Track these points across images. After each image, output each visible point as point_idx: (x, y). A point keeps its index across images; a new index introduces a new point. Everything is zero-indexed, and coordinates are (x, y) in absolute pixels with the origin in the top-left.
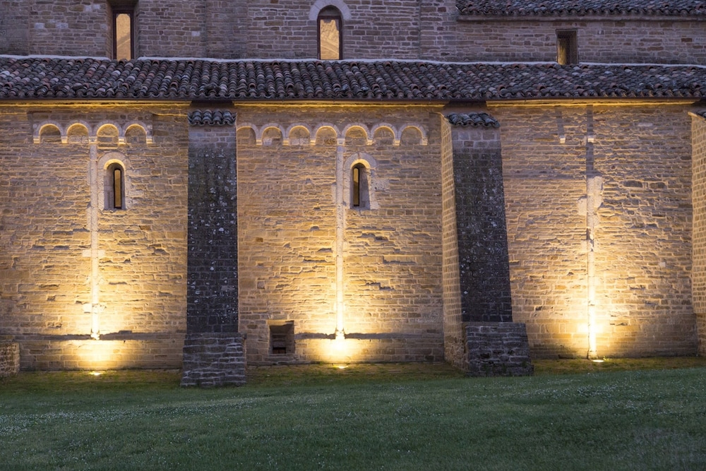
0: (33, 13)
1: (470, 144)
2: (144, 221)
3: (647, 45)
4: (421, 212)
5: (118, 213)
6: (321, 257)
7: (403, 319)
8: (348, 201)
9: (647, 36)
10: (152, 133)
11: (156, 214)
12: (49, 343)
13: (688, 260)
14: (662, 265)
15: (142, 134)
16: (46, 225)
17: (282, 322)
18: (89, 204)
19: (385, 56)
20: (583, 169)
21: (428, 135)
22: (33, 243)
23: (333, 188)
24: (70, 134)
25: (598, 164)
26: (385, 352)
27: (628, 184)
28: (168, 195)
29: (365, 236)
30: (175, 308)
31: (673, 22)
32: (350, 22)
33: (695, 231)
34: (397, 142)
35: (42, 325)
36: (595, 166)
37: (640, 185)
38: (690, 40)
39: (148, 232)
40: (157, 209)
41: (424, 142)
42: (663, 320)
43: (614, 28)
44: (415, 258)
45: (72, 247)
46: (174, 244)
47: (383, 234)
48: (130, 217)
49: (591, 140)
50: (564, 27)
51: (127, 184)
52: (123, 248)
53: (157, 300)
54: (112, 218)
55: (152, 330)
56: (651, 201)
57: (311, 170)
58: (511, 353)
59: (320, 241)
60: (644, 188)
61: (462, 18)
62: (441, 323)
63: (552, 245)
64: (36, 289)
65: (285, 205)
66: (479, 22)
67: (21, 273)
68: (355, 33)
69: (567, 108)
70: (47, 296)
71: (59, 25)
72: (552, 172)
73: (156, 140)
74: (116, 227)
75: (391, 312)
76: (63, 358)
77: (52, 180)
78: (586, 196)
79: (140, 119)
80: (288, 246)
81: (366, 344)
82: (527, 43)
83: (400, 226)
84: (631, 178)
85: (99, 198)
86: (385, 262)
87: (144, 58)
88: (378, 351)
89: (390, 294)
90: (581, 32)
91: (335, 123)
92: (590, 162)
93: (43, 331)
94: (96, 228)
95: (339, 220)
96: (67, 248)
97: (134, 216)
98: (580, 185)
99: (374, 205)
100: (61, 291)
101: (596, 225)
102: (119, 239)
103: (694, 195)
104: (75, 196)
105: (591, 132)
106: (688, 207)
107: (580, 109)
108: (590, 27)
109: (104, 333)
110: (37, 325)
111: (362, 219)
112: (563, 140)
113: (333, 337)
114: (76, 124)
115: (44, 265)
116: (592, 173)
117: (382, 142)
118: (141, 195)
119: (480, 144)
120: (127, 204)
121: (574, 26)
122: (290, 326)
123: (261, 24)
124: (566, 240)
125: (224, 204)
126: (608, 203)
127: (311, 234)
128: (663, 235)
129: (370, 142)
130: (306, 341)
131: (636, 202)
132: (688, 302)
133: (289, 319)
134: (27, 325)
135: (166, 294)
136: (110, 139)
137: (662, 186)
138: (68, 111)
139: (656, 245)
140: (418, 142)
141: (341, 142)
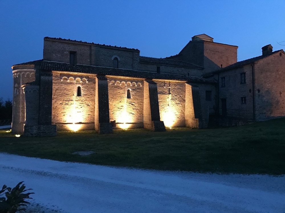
0: (52, 52)
1: (152, 87)
2: (85, 99)
3: (172, 71)
4: (140, 99)
5: (80, 97)
6: (121, 107)
7: (136, 120)
8: (127, 97)
9: (172, 69)
10: (88, 80)
11: (88, 98)
12: (63, 125)
13: (184, 110)
14: (180, 111)
15: (86, 81)
16: (63, 99)
17: (113, 120)
18: (73, 95)
19: (126, 68)
20: (168, 93)
21: (142, 84)
22: (60, 103)
23: (124, 94)
24: (63, 79)
25: (171, 92)
26: (133, 126)
27: (175, 96)
28: (91, 94)
29: (130, 104)
30: (91, 117)
31: (176, 67)
32: (119, 61)
33: (186, 105)
34: (136, 86)
35: (62, 121)
36: (170, 92)
37: (177, 96)
38: (178, 70)
39: (86, 101)
40: (88, 96)
41: (141, 86)
42: (180, 120)
43: (166, 67)
44: (138, 108)
45: (69, 104)
46: (92, 104)
47: (133, 103)
48: (82, 98)
49: (170, 87)
50: (158, 66)
51: (82, 91)
52: (81, 105)
53: (88, 116)
54: (78, 98)
55: (86, 122)
56: (179, 99)
57: (120, 90)
58: (162, 127)
59: (121, 104)
60: (178, 97)
61: (141, 62)
62: (143, 121)
63: (163, 106)
64: (61, 113)
65: (115, 97)
66: (144, 64)
67: (57, 109)
68: (121, 63)
69: (166, 81)
70: (63, 114)
71: (59, 55)
72: (163, 93)
73: (88, 82)
74: (79, 100)
75: (134, 118)
76: (66, 128)
77: (65, 89)
78: (168, 98)
79: (85, 77)
80: (115, 105)
81: (130, 125)
82: (152, 68)
83: (136, 102)
84: (176, 95)
85: (76, 94)
86: (133, 109)
87: (78, 64)
88: (132, 126)
89: (134, 115)
90: (161, 67)
91: (125, 81)
92: (169, 92)
93: (62, 122)
94: (75, 100)
95: (125, 101)
96: (68, 104)
97: (83, 98)
98: (167, 96)
99: (131, 98)
100: (66, 113)
101: (170, 103)
102: (80, 103)
103: (186, 98)
104: (70, 93)
105: (169, 86)
106: (185, 101)
107: (168, 82)
108: (162, 66)
109: (76, 123)
110: (60, 121)
111: (129, 100)
112: (165, 87)
113: (123, 123)
114: (71, 77)
115: (63, 108)
116: (169, 94)
117: (133, 85)
118: (85, 93)
119: (154, 87)
120: (82, 95)
121: (160, 66)
122: (115, 121)
123: (102, 59)
124: (165, 106)
125: (106, 96)
126: (172, 99)
127: (119, 103)
128: (181, 105)
129: (131, 85)
130: (118, 124)
131: (177, 99)
132: (184, 117)
133: (115, 120)
134: (58, 121)
135: (90, 114)
136: (78, 81)
137: (181, 96)
138: (69, 74)
139: (179, 107)
140: (140, 86)
141: (126, 85)
